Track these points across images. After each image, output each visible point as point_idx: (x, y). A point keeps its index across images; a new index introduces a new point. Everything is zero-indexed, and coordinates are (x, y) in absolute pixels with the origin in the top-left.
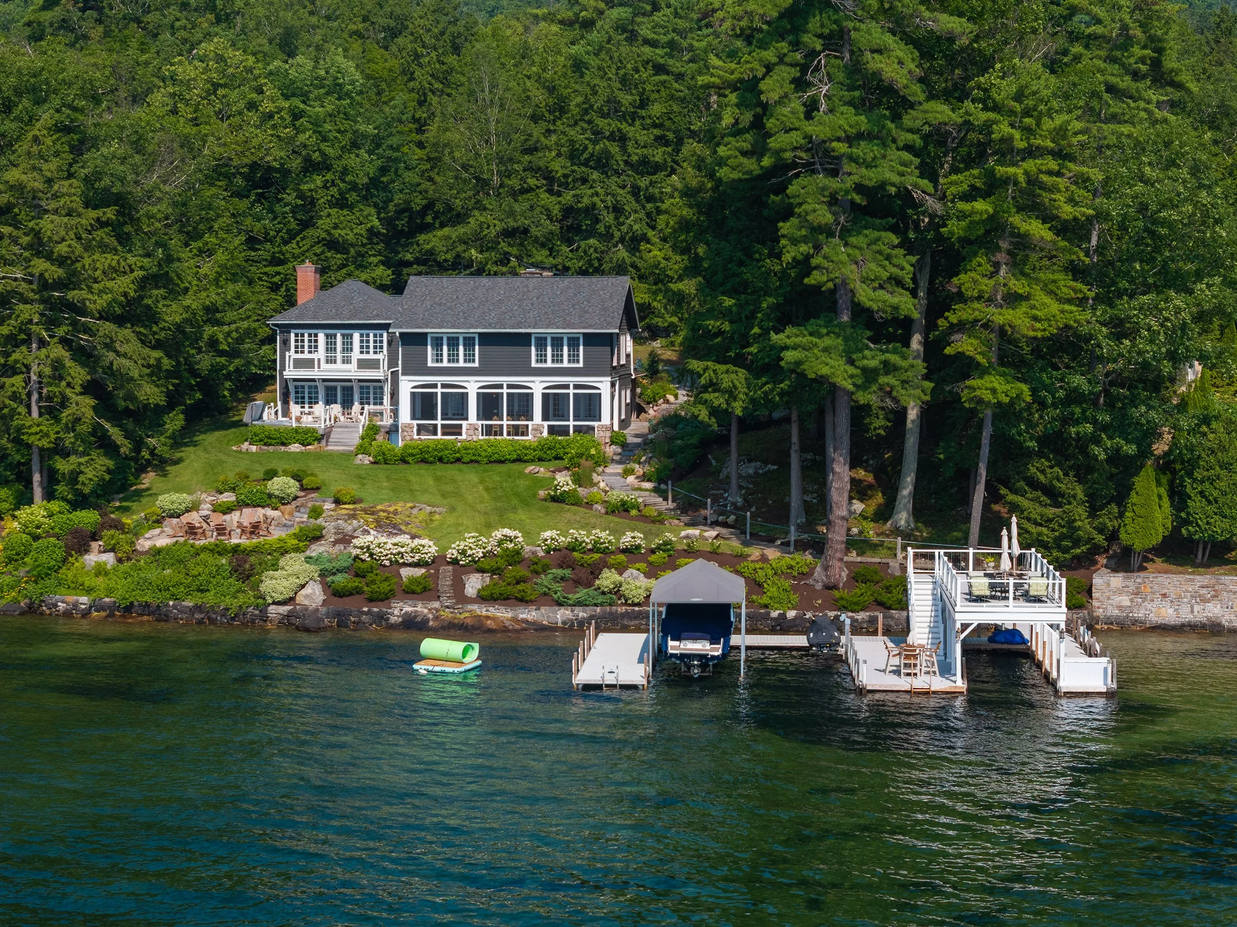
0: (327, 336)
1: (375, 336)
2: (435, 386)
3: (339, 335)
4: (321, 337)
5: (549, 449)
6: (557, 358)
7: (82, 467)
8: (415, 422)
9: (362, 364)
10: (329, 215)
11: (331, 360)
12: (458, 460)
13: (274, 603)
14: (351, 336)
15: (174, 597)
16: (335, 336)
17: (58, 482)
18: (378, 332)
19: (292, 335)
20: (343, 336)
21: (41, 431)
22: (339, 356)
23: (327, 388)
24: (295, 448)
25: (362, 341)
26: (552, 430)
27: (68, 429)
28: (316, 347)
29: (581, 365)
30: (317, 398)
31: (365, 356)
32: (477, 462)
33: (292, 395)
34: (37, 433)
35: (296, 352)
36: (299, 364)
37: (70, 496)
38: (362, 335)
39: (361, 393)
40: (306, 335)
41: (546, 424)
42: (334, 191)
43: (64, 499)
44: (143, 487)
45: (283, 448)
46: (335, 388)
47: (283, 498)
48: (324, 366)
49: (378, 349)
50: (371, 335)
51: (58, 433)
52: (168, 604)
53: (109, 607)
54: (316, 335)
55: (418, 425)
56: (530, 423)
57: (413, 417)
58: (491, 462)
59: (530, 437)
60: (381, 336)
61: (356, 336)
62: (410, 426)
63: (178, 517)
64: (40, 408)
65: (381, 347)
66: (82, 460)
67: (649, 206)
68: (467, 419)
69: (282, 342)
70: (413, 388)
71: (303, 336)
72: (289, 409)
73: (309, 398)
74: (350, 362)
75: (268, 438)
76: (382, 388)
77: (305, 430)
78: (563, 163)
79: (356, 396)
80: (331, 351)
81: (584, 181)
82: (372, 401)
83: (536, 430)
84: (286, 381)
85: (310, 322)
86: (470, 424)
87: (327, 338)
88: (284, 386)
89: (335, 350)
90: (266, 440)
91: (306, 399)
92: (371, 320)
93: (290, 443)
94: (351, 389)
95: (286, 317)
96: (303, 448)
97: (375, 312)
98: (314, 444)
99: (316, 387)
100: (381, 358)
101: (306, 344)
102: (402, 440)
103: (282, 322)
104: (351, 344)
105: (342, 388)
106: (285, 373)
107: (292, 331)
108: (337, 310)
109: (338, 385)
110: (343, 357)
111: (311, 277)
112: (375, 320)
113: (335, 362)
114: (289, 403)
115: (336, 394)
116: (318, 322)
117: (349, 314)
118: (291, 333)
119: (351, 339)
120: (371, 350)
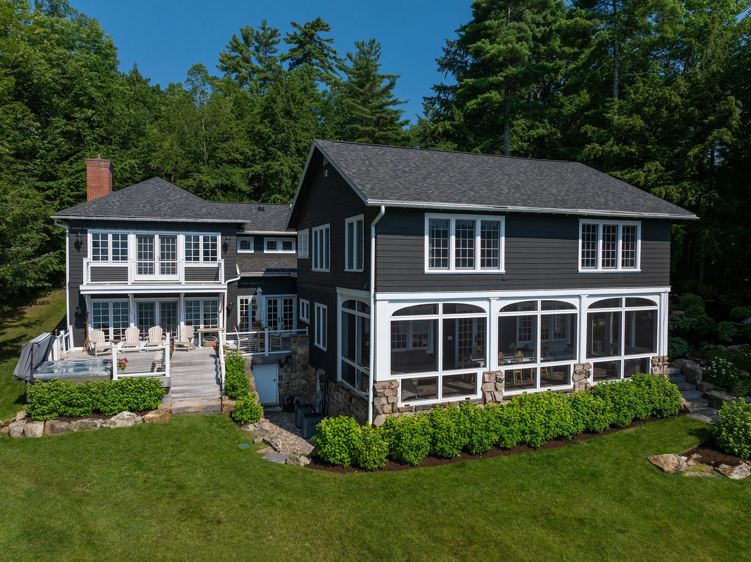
0: (140, 238)
1: (206, 239)
2: (433, 309)
3: (157, 237)
4: (132, 240)
6: (610, 259)
8: (399, 377)
9: (192, 274)
11: (145, 269)
14: (174, 238)
16: (152, 238)
18: (210, 234)
19: (90, 237)
20: (162, 238)
22: (157, 262)
23: (140, 306)
24: (124, 420)
25: (188, 246)
26: (599, 371)
28: (125, 252)
29: (638, 268)
30: (126, 318)
31: (193, 264)
33: (90, 317)
35: (95, 259)
36: (100, 274)
38: (188, 238)
39: (188, 310)
40: (110, 237)
41: (592, 362)
45: (99, 422)
46: (152, 305)
48: (133, 275)
49: (210, 255)
50: (201, 238)
54: (125, 237)
55: (403, 380)
56: (571, 363)
57: (396, 368)
59: (572, 385)
60: (215, 239)
61: (181, 239)
62: (391, 386)
65: (215, 253)
68: (483, 364)
69: (73, 246)
70: (396, 314)
71: (105, 237)
72: (86, 334)
73: (115, 319)
74: (174, 272)
75: (65, 404)
76: (216, 303)
77: (140, 385)
78: (251, 147)
79: (182, 313)
80: (146, 257)
81: (265, 159)
82: (202, 319)
83: (580, 373)
84: (82, 298)
85: (116, 219)
86: (490, 373)
87: (140, 241)
88: (78, 305)
89: (151, 256)
90: (63, 408)
91: (111, 321)
92: (203, 218)
93: (111, 410)
94: (174, 305)
95: (80, 212)
96: (139, 418)
97: (204, 210)
98: (157, 408)
99: (126, 305)
100: (216, 265)
101: (110, 248)
102: (376, 413)
103: (70, 218)
104: (174, 248)
105: (163, 305)
106: (81, 287)
107: (89, 230)
108: (152, 206)
109: (157, 302)
110: (163, 264)
111: (106, 173)
112: (208, 218)
113: (151, 272)
114: (85, 327)
115: (152, 314)
116: (127, 219)
117: (170, 211)
118: (86, 232)
119: (174, 242)
120: (201, 256)
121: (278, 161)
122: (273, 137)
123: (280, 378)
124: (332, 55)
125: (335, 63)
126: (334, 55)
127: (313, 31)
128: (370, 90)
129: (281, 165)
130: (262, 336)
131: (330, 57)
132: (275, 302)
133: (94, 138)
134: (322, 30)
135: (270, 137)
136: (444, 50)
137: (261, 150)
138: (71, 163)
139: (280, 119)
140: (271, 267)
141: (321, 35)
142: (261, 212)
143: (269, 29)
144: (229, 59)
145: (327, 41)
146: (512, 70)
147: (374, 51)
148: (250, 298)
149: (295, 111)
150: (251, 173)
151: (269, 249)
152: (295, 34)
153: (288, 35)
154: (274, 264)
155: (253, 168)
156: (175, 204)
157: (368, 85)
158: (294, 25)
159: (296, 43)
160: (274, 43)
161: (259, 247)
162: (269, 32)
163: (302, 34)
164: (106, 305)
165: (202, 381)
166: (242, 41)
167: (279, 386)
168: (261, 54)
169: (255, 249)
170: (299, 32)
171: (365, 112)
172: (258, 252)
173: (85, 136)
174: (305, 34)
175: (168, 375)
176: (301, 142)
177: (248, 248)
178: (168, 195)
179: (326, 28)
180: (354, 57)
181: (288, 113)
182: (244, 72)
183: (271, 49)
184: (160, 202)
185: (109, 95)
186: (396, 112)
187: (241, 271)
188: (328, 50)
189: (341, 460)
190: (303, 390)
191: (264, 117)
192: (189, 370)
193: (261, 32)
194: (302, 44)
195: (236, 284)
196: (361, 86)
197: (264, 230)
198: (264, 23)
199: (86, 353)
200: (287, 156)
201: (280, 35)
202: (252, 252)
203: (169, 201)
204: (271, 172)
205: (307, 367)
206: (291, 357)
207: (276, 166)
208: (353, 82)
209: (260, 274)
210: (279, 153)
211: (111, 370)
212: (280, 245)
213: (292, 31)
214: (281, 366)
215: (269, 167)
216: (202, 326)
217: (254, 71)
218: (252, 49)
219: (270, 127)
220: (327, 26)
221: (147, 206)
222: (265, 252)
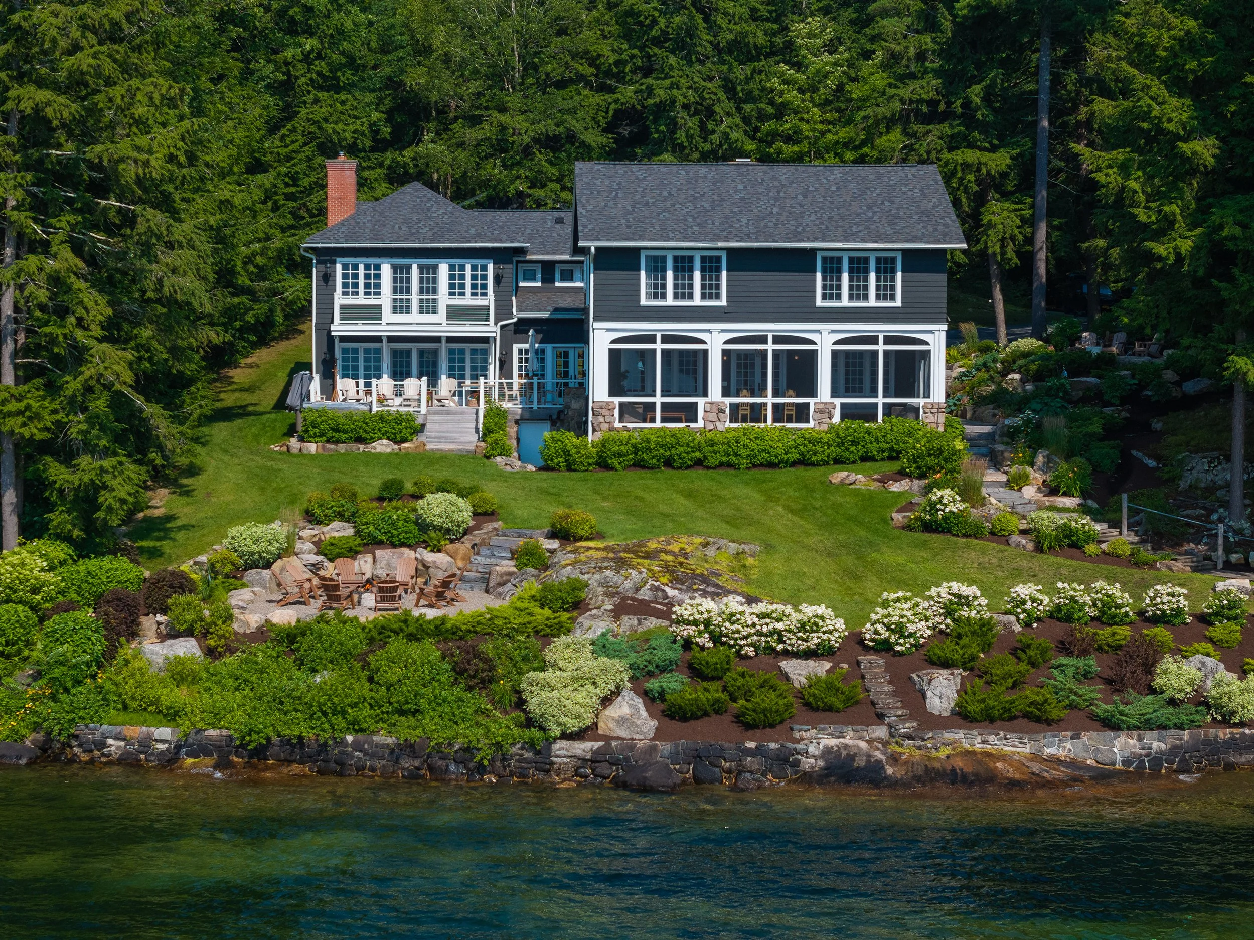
0: (395, 268)
1: (474, 268)
2: (651, 339)
3: (415, 267)
4: (386, 270)
5: (854, 443)
6: (858, 292)
7: (107, 477)
8: (617, 400)
9: (454, 313)
10: (316, 101)
11: (401, 307)
12: (699, 463)
13: (565, 736)
14: (435, 268)
15: (355, 726)
16: (408, 268)
17: (50, 507)
18: (479, 262)
19: (339, 267)
20: (421, 268)
21: (28, 407)
22: (415, 298)
23: (395, 353)
24: (383, 446)
25: (452, 277)
26: (848, 413)
27: (76, 405)
28: (378, 286)
29: (898, 303)
30: (378, 368)
31: (457, 301)
32: (730, 465)
33: (339, 364)
34: (20, 413)
35: (345, 294)
36: (349, 313)
37: (76, 533)
38: (452, 268)
39: (451, 360)
40: (361, 267)
41: (838, 402)
42: (321, 66)
43: (66, 538)
44: (158, 513)
45: (362, 447)
46: (408, 353)
47: (448, 531)
48: (387, 315)
49: (479, 289)
50: (468, 267)
51: (55, 412)
52: (343, 742)
53: (219, 748)
54: (378, 267)
55: (621, 405)
56: (811, 401)
57: (613, 392)
58: (755, 466)
59: (812, 424)
60: (484, 268)
61: (444, 269)
62: (608, 407)
63: (268, 565)
64: (16, 367)
65: (484, 287)
66: (107, 463)
67: (748, 108)
68: (705, 394)
69: (320, 279)
70: (613, 342)
71: (356, 267)
72: (333, 386)
73: (367, 368)
74: (435, 311)
75: (332, 429)
76: (485, 352)
77: (397, 418)
79: (444, 365)
80: (401, 292)
82: (468, 373)
83: (821, 412)
84: (331, 340)
85: (369, 245)
86: (711, 403)
87: (395, 272)
88: (325, 347)
89: (408, 291)
90: (330, 434)
91: (361, 372)
92: (469, 242)
93: (372, 438)
94: (435, 353)
95: (329, 238)
96: (396, 447)
97: (473, 231)
98: (413, 441)
99: (378, 351)
100: (485, 303)
101: (361, 281)
102: (594, 430)
103: (320, 245)
104: (435, 280)
105: (421, 353)
106: (333, 327)
107: (338, 260)
108: (410, 227)
109: (414, 347)
110: (421, 301)
111: (351, 178)
112: (476, 242)
113: (408, 310)
114: (332, 377)
115: (409, 364)
116: (381, 245)
117: (431, 233)
118: (335, 263)
119: (435, 272)
120: (468, 290)
132: (566, 355)
133: (311, 79)
137: (636, 51)
140: (561, 306)
142: (558, 226)
151: (563, 280)
154: (565, 303)
155: (618, 94)
156: (438, 223)
161: (548, 279)
164: (356, 351)
165: (462, 431)
169: (543, 282)
172: (547, 285)
175: (423, 414)
177: (534, 279)
178: (429, 210)
184: (419, 221)
187: (519, 310)
189: (558, 464)
195: (512, 327)
197: (554, 254)
202: (539, 284)
203: (430, 218)
206: (563, 411)
209: (545, 315)
212: (578, 275)
214: (553, 424)
216: (468, 381)
221: (404, 228)
222: (557, 284)
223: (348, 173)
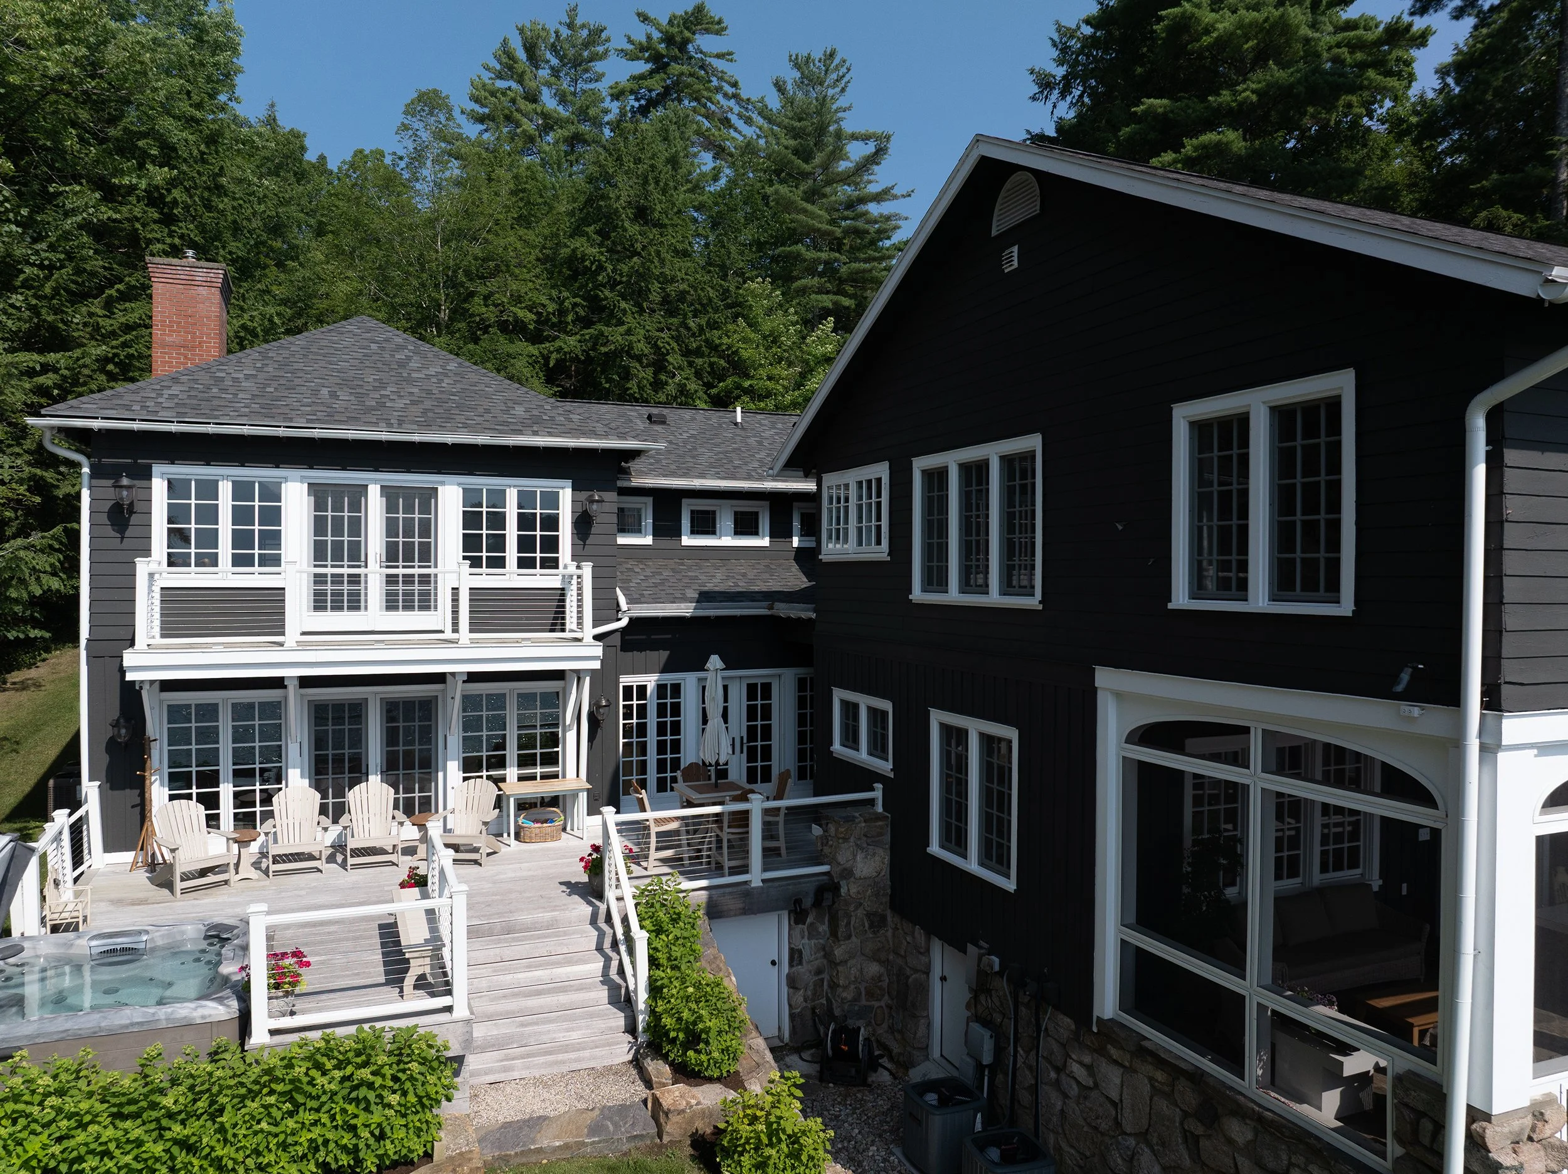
0: (318, 492)
1: (526, 499)
3: (374, 493)
4: (296, 500)
11: (336, 594)
14: (429, 496)
16: (357, 496)
18: (538, 485)
19: (159, 488)
20: (391, 495)
22: (374, 572)
23: (320, 713)
25: (471, 520)
28: (272, 539)
31: (488, 579)
33: (159, 756)
35: (175, 561)
36: (191, 612)
38: (470, 497)
39: (470, 724)
40: (225, 490)
46: (358, 713)
49: (538, 549)
50: (512, 496)
54: (272, 493)
60: (552, 500)
61: (450, 499)
65: (551, 544)
69: (104, 519)
71: (209, 489)
73: (239, 756)
74: (426, 603)
76: (555, 701)
77: (365, 1073)
78: (554, 293)
79: (451, 734)
80: (338, 557)
81: (587, 323)
82: (512, 751)
84: (131, 694)
85: (246, 430)
87: (319, 505)
88: (115, 713)
89: (356, 554)
91: (226, 766)
92: (519, 432)
94: (427, 709)
95: (128, 408)
98: (428, 1156)
99: (274, 710)
100: (555, 583)
101: (225, 527)
103: (96, 424)
104: (427, 528)
105: (392, 709)
106: (129, 659)
107: (157, 469)
108: (359, 396)
109: (373, 700)
110: (391, 580)
111: (208, 304)
112: (535, 433)
113: (355, 603)
114: (141, 786)
115: (358, 739)
116: (281, 432)
117: (416, 410)
118: (146, 475)
119: (426, 508)
120: (512, 553)
121: (621, 323)
122: (610, 268)
123: (795, 956)
124: (730, 90)
125: (736, 109)
126: (733, 90)
127: (687, 34)
128: (825, 167)
129: (629, 332)
130: (742, 819)
131: (726, 95)
134: (707, 31)
135: (601, 268)
136: (1054, 45)
137: (578, 300)
138: (109, 305)
139: (627, 224)
140: (709, 587)
141: (704, 43)
142: (659, 428)
143: (583, 26)
144: (493, 94)
145: (719, 56)
146: (1276, 73)
147: (834, 76)
148: (650, 681)
149: (658, 208)
150: (554, 356)
151: (695, 531)
152: (649, 37)
153: (630, 41)
154: (717, 581)
155: (558, 343)
156: (429, 392)
157: (819, 158)
158: (644, 18)
159: (647, 61)
160: (595, 58)
161: (666, 528)
162: (585, 33)
163: (662, 40)
165: (563, 999)
166: (521, 55)
167: (792, 982)
168: (565, 84)
169: (655, 535)
170: (656, 35)
171: (817, 216)
172: (666, 543)
173: (149, 242)
174: (669, 39)
175: (461, 1011)
176: (673, 280)
177: (638, 529)
178: (402, 364)
179: (717, 28)
180: (789, 87)
181: (642, 214)
182: (529, 126)
183: (586, 71)
184: (382, 385)
185: (212, 139)
186: (888, 218)
187: (630, 599)
188: (721, 79)
190: (870, 994)
191: (586, 221)
192: (509, 952)
193: (565, 32)
194: (660, 63)
195: (616, 640)
196: (806, 155)
197: (685, 475)
198: (573, 12)
199: (142, 875)
200: (641, 311)
201: (608, 40)
202: (648, 540)
203: (409, 381)
204: (604, 349)
205: (883, 919)
206: (835, 888)
207: (616, 336)
208: (786, 148)
209: (685, 610)
210: (623, 305)
211: (243, 992)
212: (726, 522)
213: (640, 33)
214: (798, 915)
215: (596, 340)
216: (512, 772)
217: (549, 123)
218: (544, 73)
219: (601, 245)
220: (719, 22)
221: (343, 395)
222: (687, 540)
223: (203, 291)
